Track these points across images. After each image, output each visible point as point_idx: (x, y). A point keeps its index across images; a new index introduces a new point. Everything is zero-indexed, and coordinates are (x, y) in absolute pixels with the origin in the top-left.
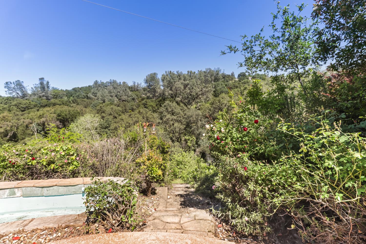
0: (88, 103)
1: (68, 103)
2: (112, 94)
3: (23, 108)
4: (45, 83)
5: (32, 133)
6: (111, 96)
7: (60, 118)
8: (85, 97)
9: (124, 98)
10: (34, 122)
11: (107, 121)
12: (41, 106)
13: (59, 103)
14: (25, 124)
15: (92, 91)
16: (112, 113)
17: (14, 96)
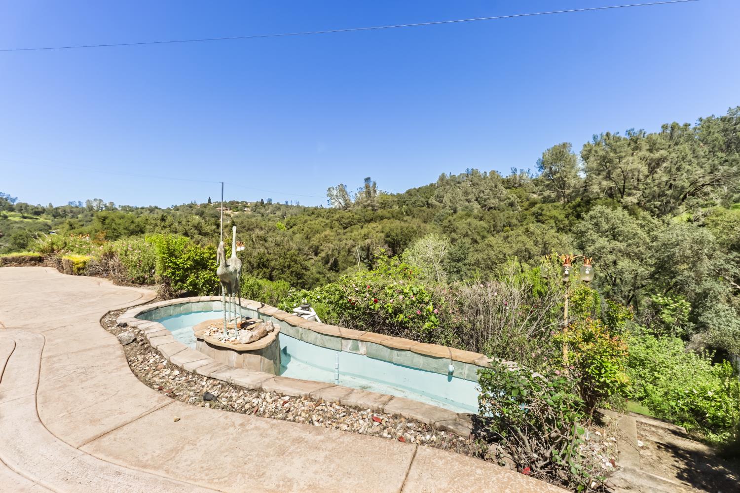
0: (429, 214)
1: (400, 215)
2: (470, 196)
3: (345, 224)
4: (371, 185)
5: (354, 261)
6: (467, 200)
7: (389, 239)
8: (424, 205)
9: (493, 202)
10: (357, 245)
11: (461, 247)
12: (366, 221)
13: (388, 215)
14: (347, 247)
15: (436, 192)
16: (470, 233)
17: (336, 206)
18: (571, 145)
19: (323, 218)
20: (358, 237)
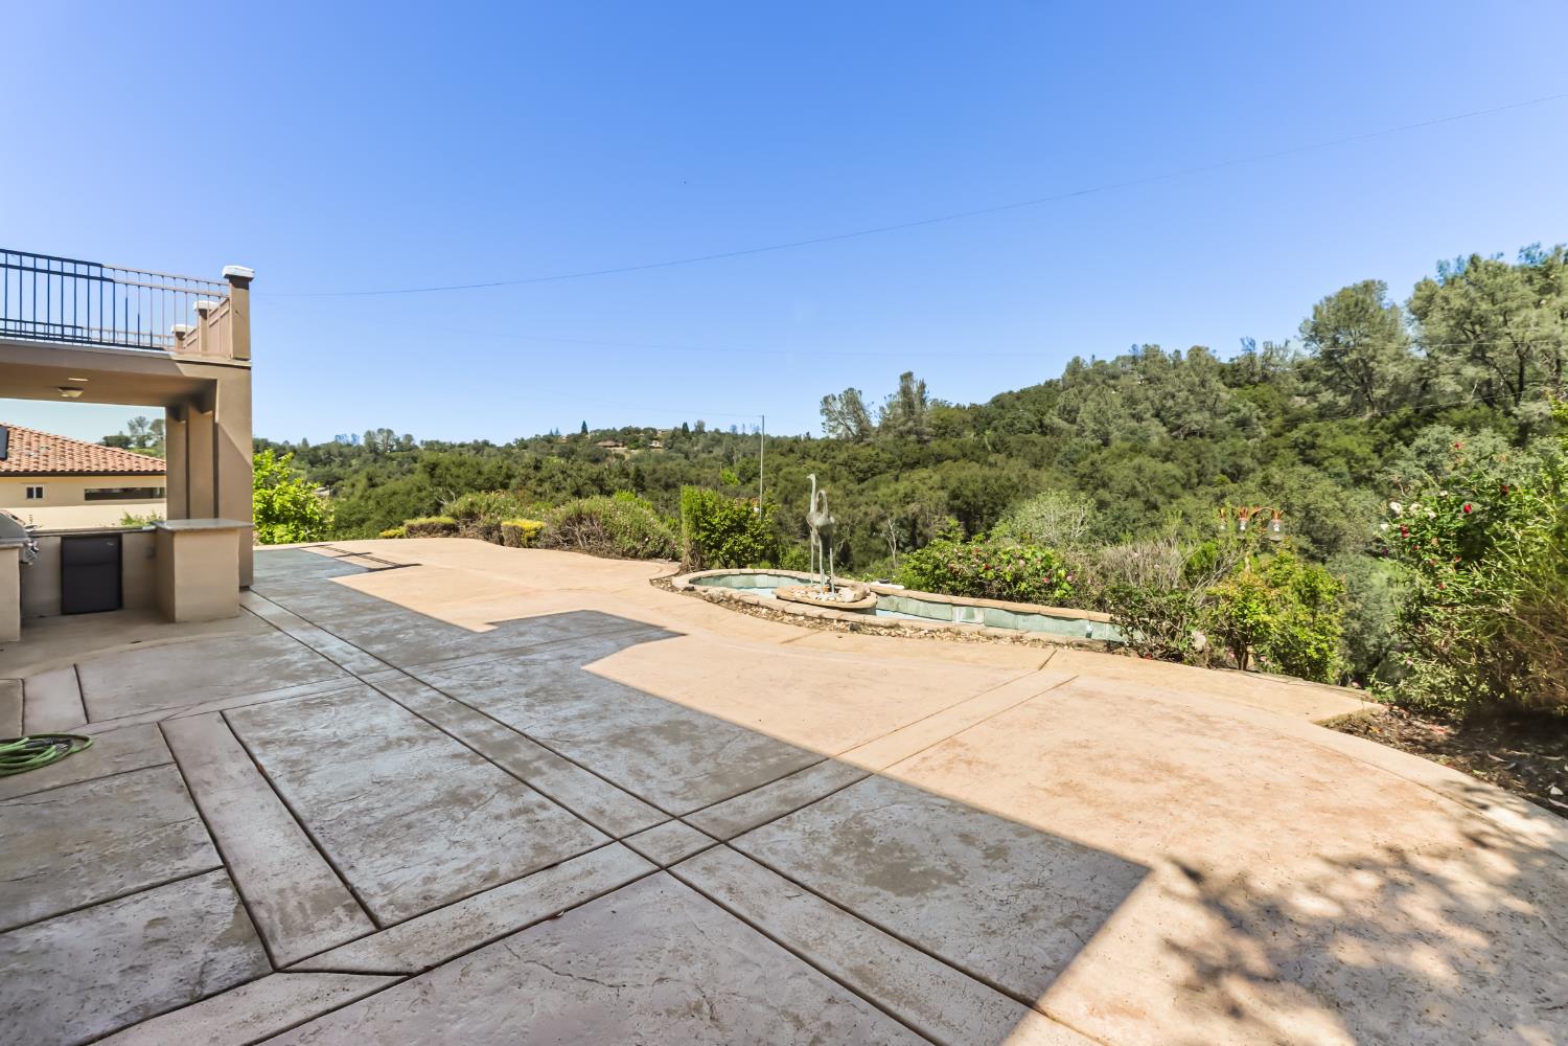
0: (1046, 449)
1: (978, 453)
2: (1140, 407)
3: (861, 471)
4: (915, 389)
5: (884, 548)
6: (1133, 416)
7: (958, 503)
8: (1034, 428)
9: (1197, 419)
10: (888, 515)
11: (1119, 518)
12: (905, 464)
13: (953, 452)
14: (868, 521)
15: (1060, 400)
16: (1140, 489)
17: (839, 435)
18: (1383, 286)
19: (815, 459)
20: (892, 500)
